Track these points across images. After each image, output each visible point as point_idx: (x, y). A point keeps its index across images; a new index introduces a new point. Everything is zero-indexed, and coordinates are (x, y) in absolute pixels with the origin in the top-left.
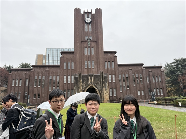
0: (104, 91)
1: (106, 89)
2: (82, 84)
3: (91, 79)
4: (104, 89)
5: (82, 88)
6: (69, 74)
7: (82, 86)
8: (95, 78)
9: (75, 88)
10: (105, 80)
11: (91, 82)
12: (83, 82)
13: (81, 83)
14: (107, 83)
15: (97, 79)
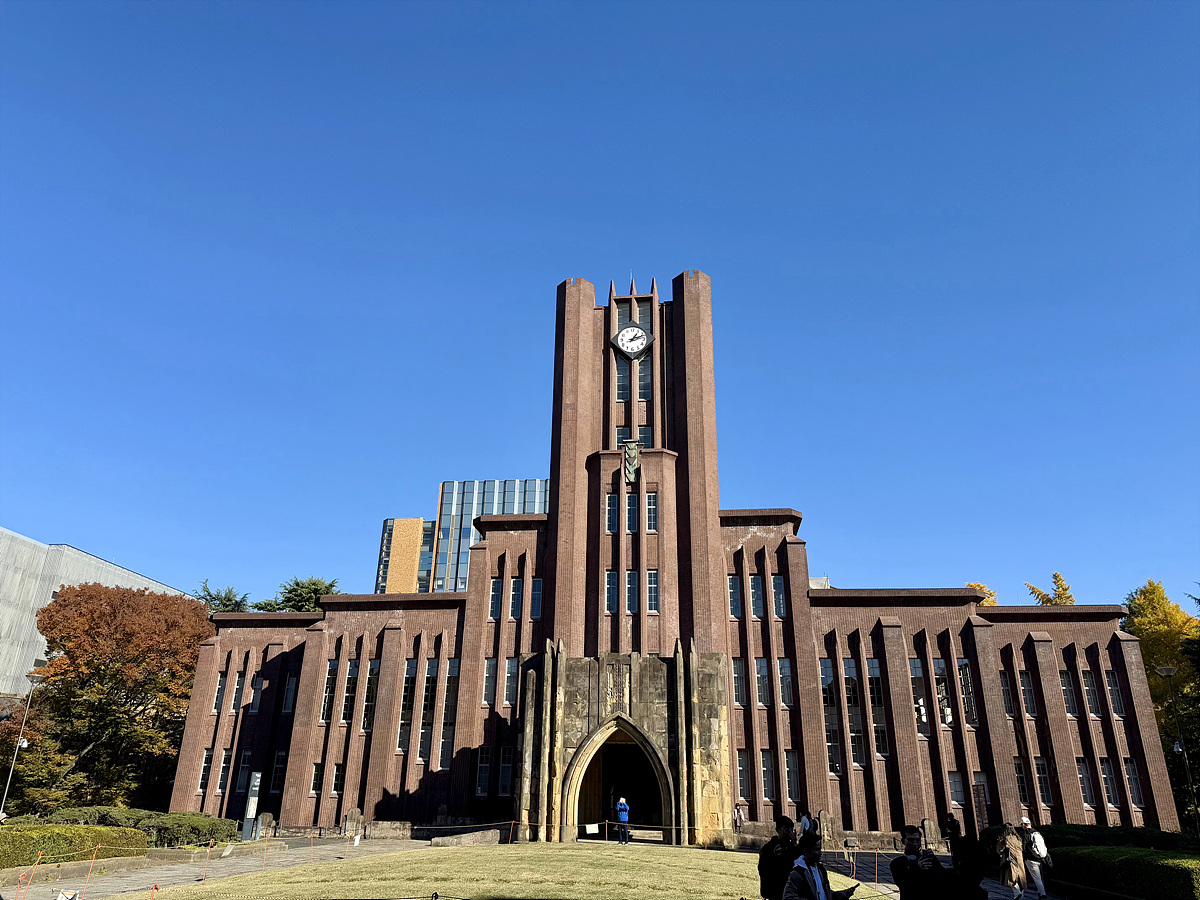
0: (697, 768)
1: (709, 756)
2: (566, 715)
3: (619, 687)
4: (697, 754)
5: (565, 745)
6: (511, 652)
7: (565, 732)
8: (641, 683)
10: (702, 699)
11: (619, 706)
12: (568, 705)
13: (560, 713)
14: (713, 713)
15: (656, 689)
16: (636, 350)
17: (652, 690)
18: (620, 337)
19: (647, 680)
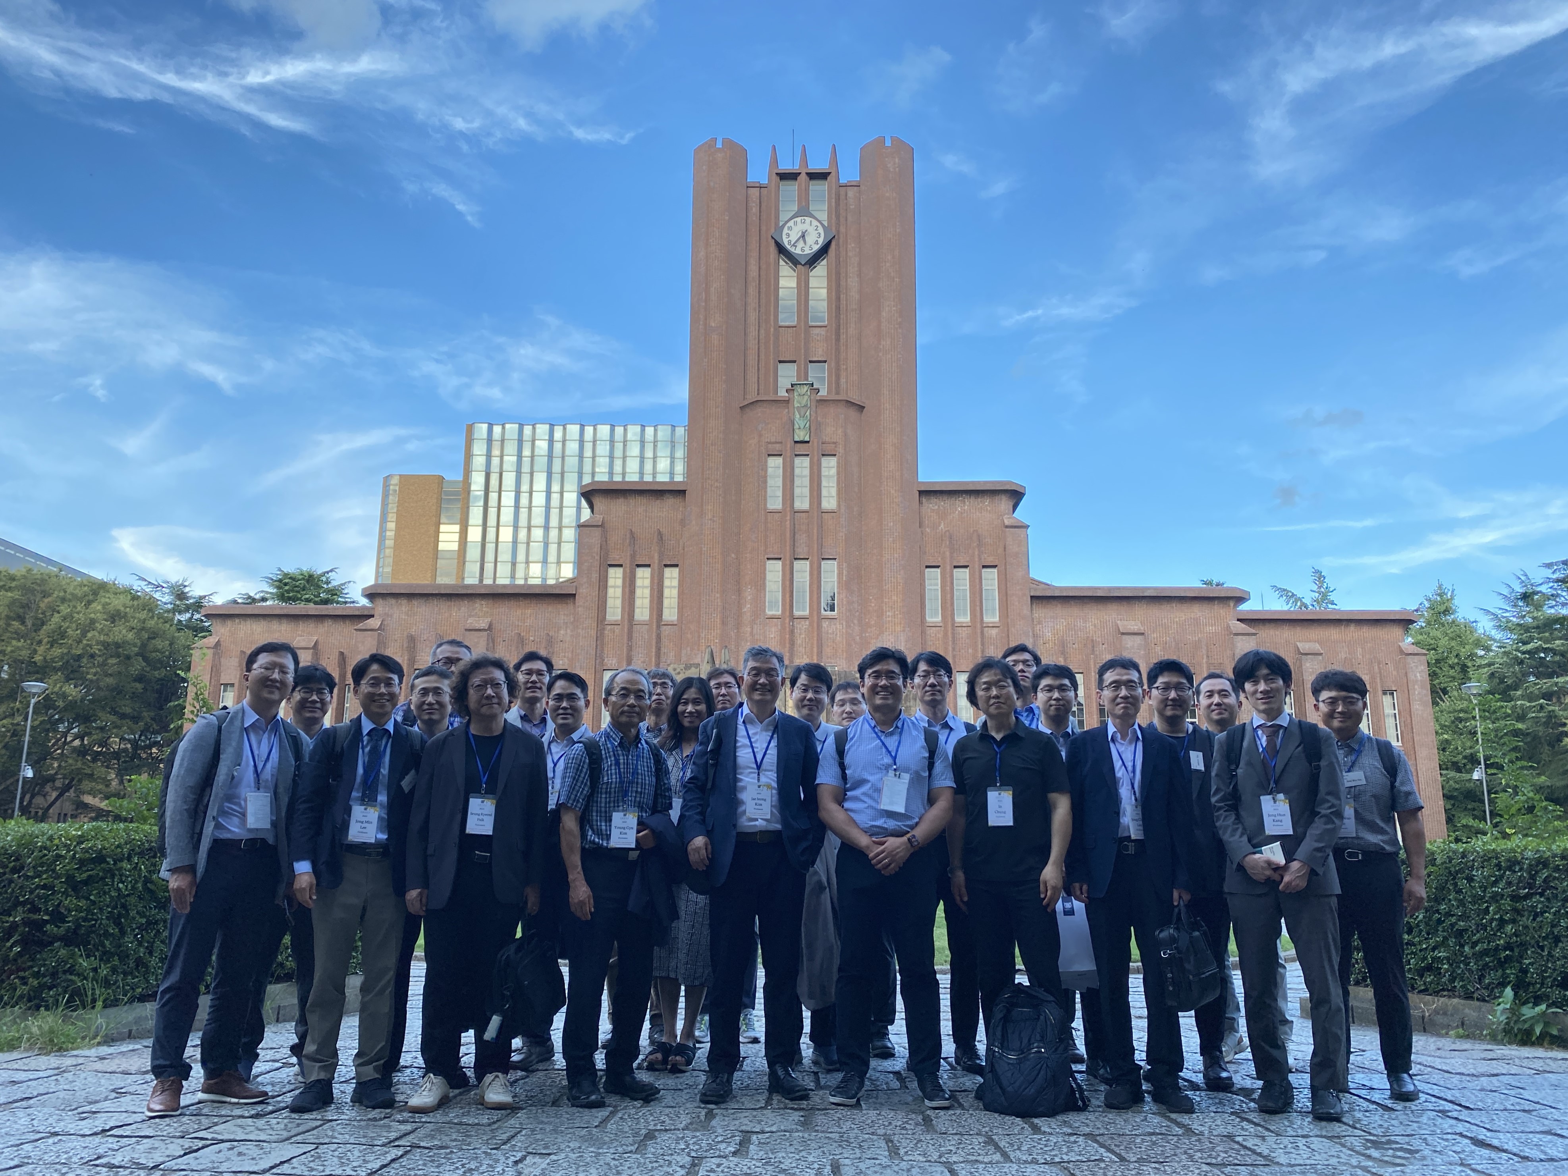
16: (807, 251)
18: (785, 231)
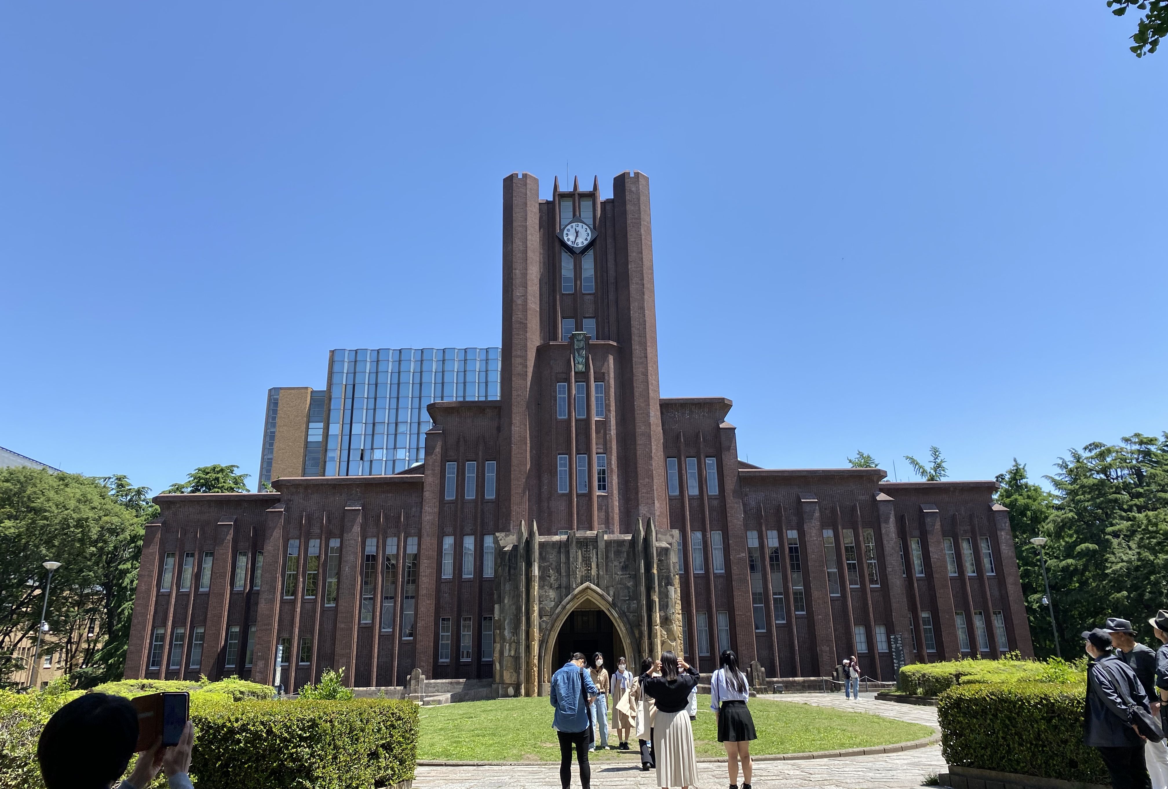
0: (656, 629)
1: (667, 619)
2: (541, 587)
3: (587, 561)
4: (656, 618)
6: (468, 529)
7: (540, 602)
8: (606, 559)
9: (502, 611)
10: (659, 570)
11: (588, 578)
12: (542, 578)
13: (535, 585)
14: (669, 582)
15: (620, 563)
16: (580, 245)
17: (616, 563)
18: (565, 232)
19: (612, 555)
